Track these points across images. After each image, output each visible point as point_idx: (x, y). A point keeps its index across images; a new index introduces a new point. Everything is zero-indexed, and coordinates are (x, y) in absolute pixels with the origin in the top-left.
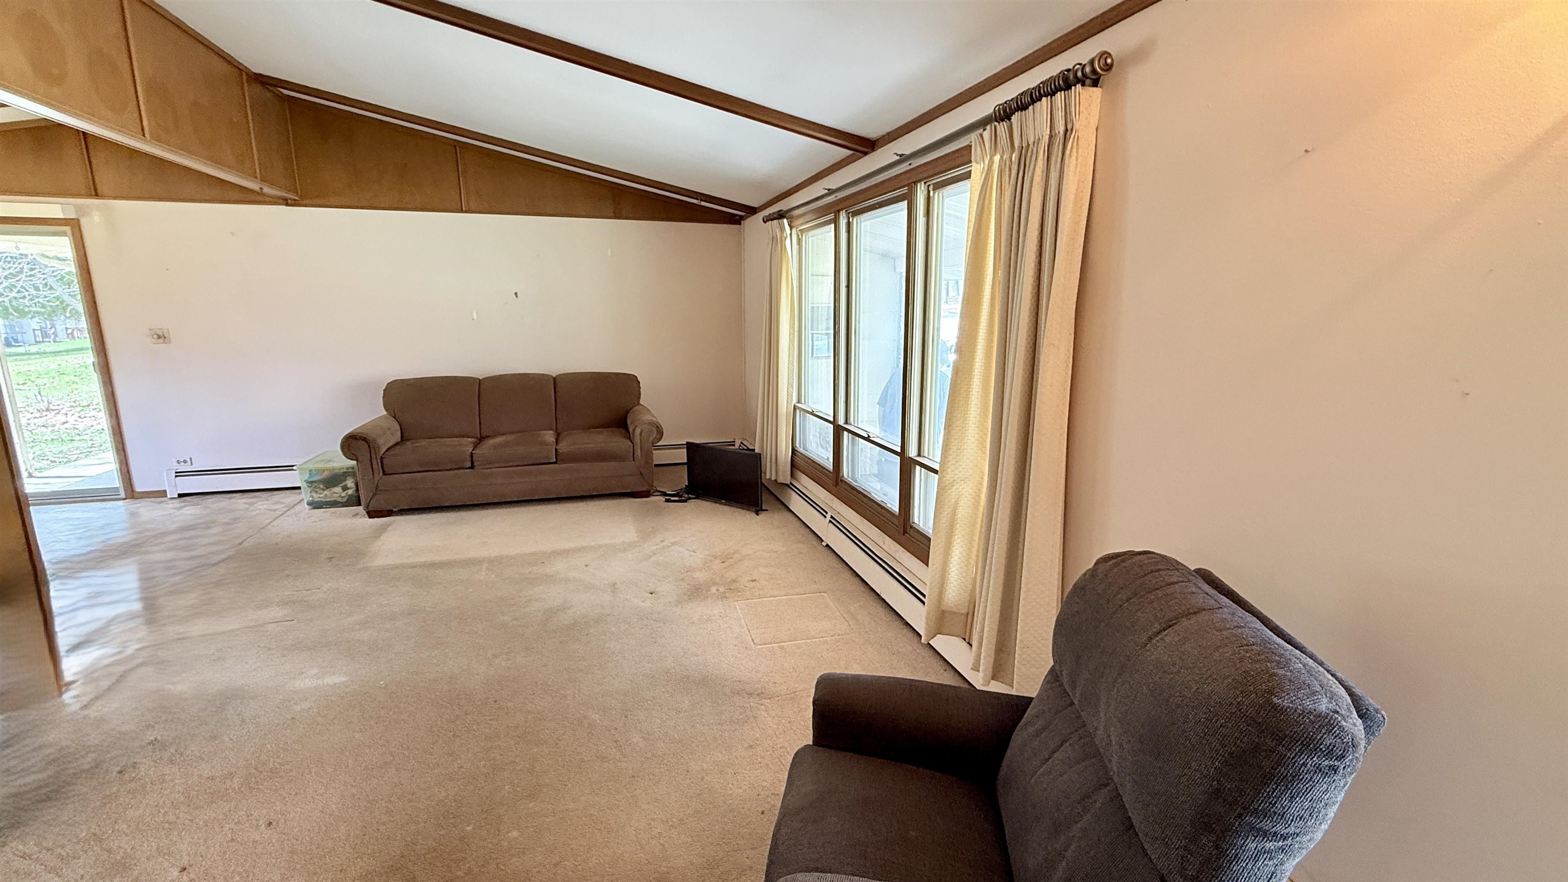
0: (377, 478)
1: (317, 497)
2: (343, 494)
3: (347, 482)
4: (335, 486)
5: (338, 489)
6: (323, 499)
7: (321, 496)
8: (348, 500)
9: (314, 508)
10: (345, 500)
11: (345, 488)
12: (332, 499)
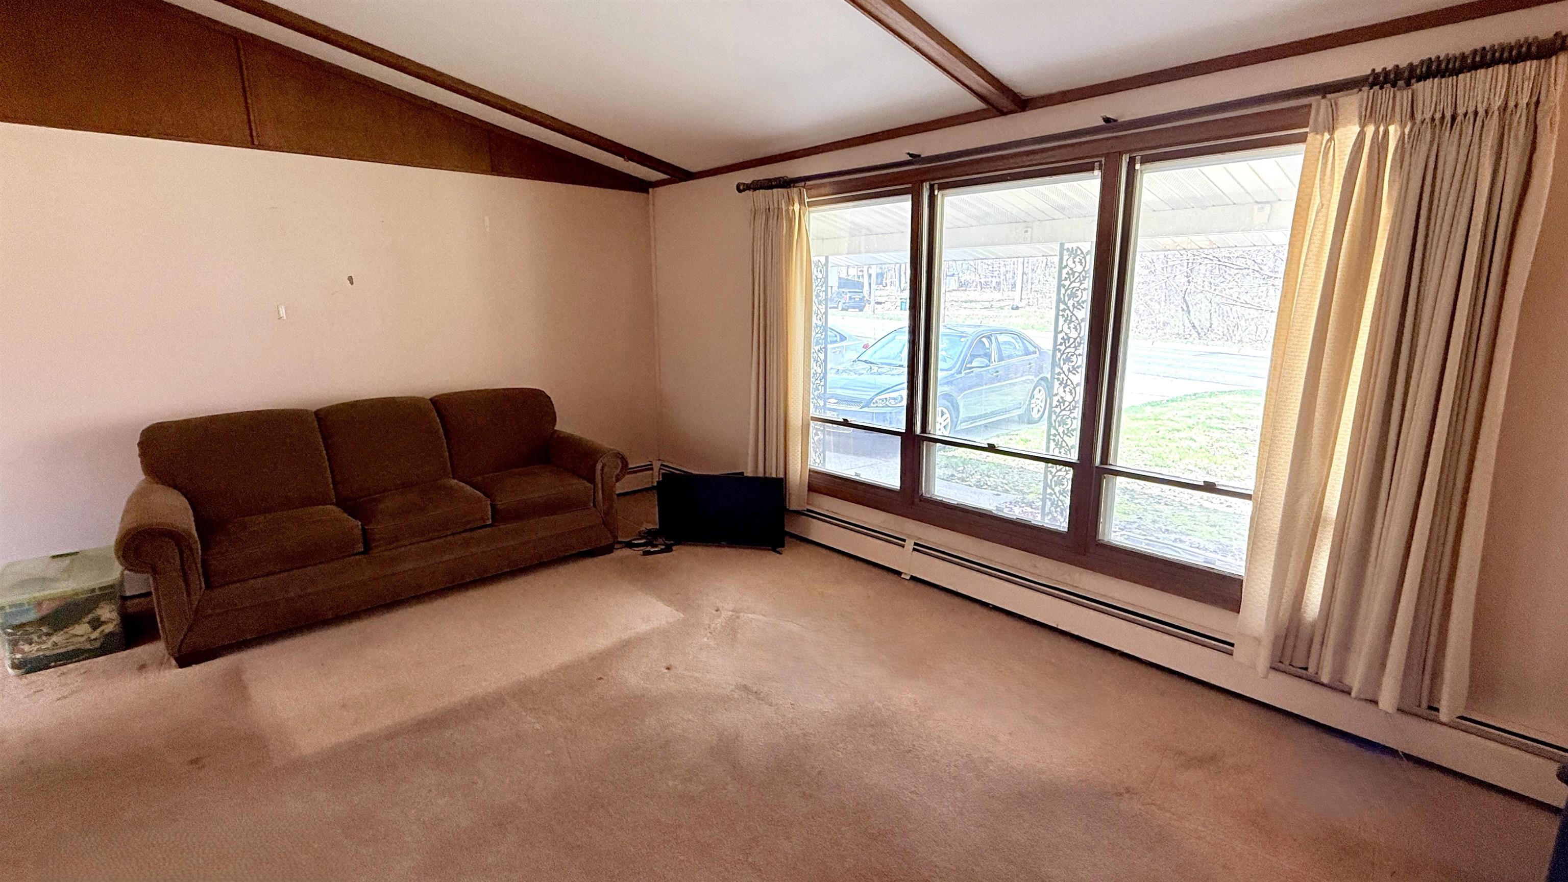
0: (195, 598)
1: (30, 650)
2: (93, 636)
3: (99, 612)
4: (77, 621)
5: (82, 629)
6: (48, 653)
7: (44, 647)
8: (103, 644)
9: (29, 672)
10: (97, 644)
11: (96, 623)
12: (71, 648)
